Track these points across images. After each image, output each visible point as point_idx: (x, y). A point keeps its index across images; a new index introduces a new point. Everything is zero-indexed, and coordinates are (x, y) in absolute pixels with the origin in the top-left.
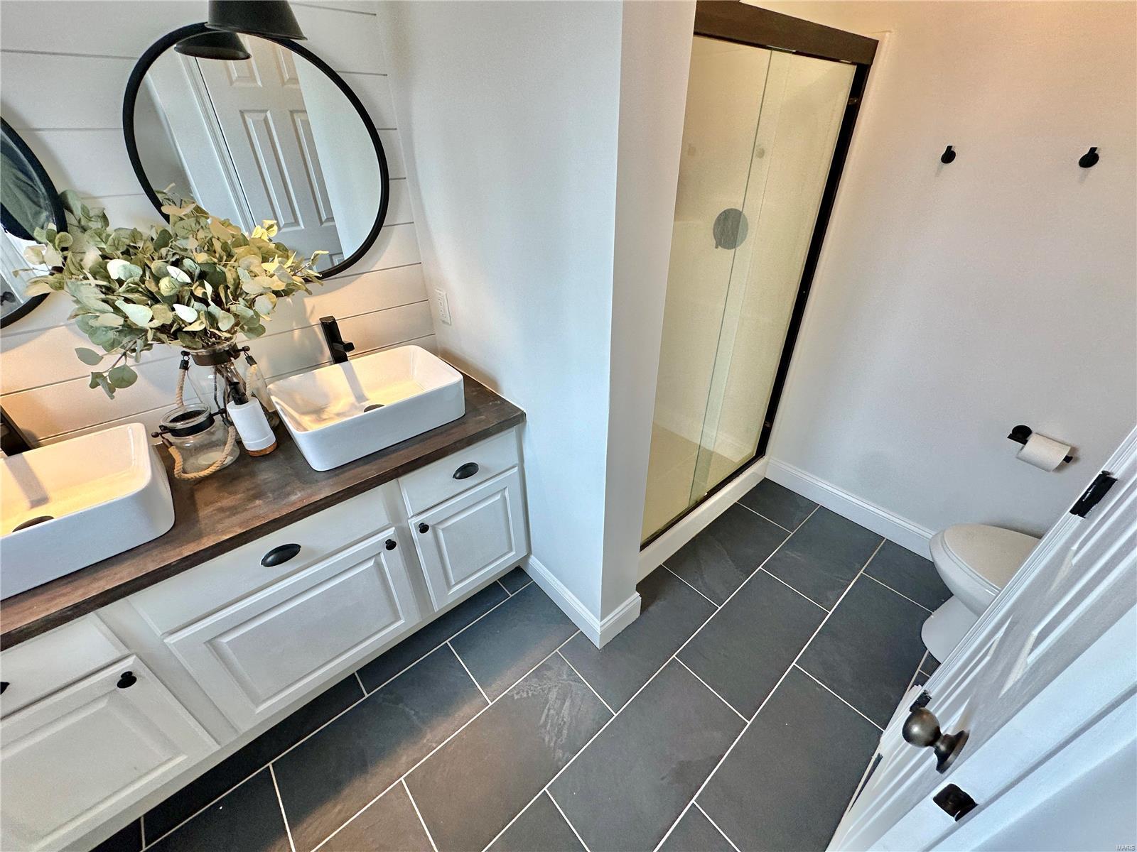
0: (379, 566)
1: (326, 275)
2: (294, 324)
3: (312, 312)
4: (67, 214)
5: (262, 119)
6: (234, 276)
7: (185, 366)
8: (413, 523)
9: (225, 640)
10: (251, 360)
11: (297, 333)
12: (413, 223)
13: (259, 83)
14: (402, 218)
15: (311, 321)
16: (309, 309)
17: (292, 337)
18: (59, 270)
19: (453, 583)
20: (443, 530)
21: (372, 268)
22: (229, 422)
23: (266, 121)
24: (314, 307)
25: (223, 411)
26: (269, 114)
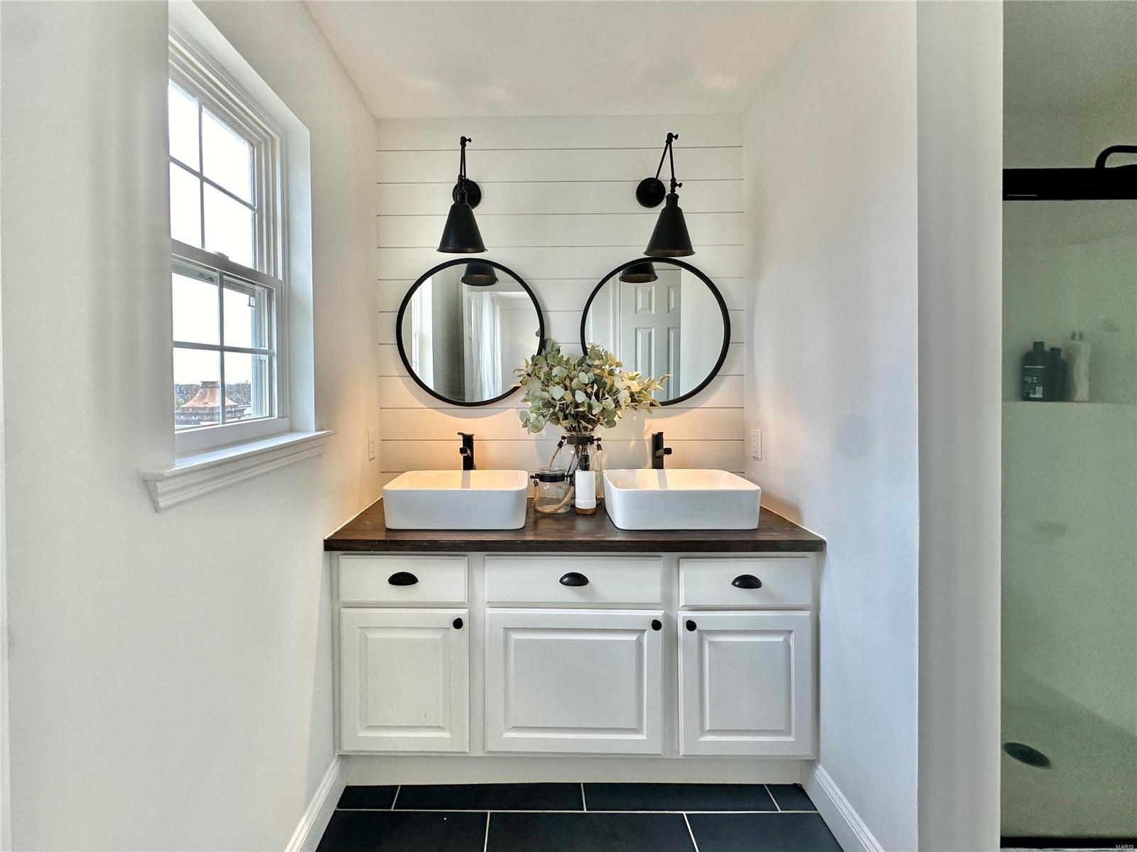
0: (639, 644)
1: (663, 404)
2: (633, 435)
3: (648, 429)
4: (543, 350)
5: (648, 333)
6: (611, 383)
7: (560, 445)
8: (682, 616)
9: (515, 636)
10: (599, 447)
11: (633, 443)
12: (742, 375)
13: (653, 312)
14: (734, 371)
15: (644, 436)
16: (646, 426)
17: (629, 444)
18: (529, 375)
19: (708, 728)
20: (711, 643)
21: (701, 404)
22: (572, 483)
23: (650, 334)
24: (650, 426)
25: (572, 476)
26: (653, 330)
